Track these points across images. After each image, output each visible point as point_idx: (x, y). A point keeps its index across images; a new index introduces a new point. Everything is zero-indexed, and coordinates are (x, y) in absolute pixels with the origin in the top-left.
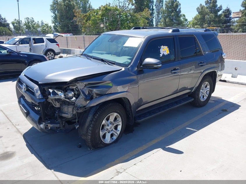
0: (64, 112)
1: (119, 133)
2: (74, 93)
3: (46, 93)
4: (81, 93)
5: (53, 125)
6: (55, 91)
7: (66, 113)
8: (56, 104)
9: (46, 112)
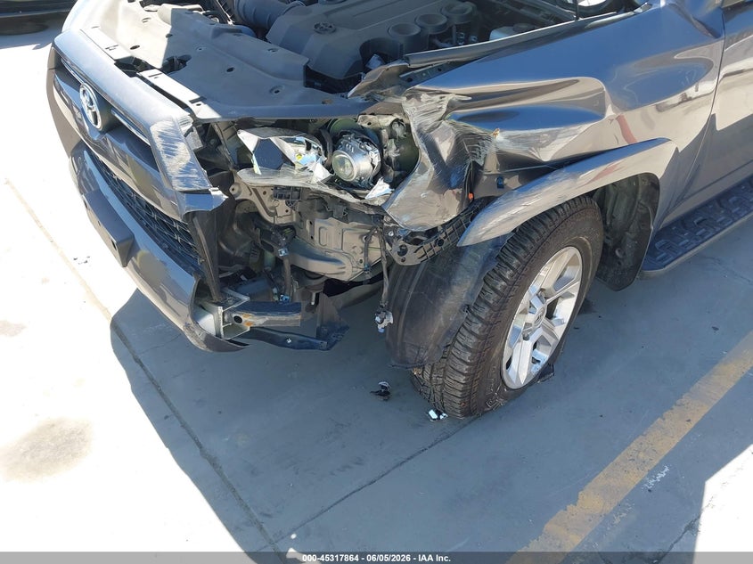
0: (318, 252)
1: (559, 331)
2: (382, 155)
3: (219, 152)
4: (424, 156)
5: (267, 318)
6: (272, 139)
7: (333, 255)
8: (274, 208)
9: (224, 247)
